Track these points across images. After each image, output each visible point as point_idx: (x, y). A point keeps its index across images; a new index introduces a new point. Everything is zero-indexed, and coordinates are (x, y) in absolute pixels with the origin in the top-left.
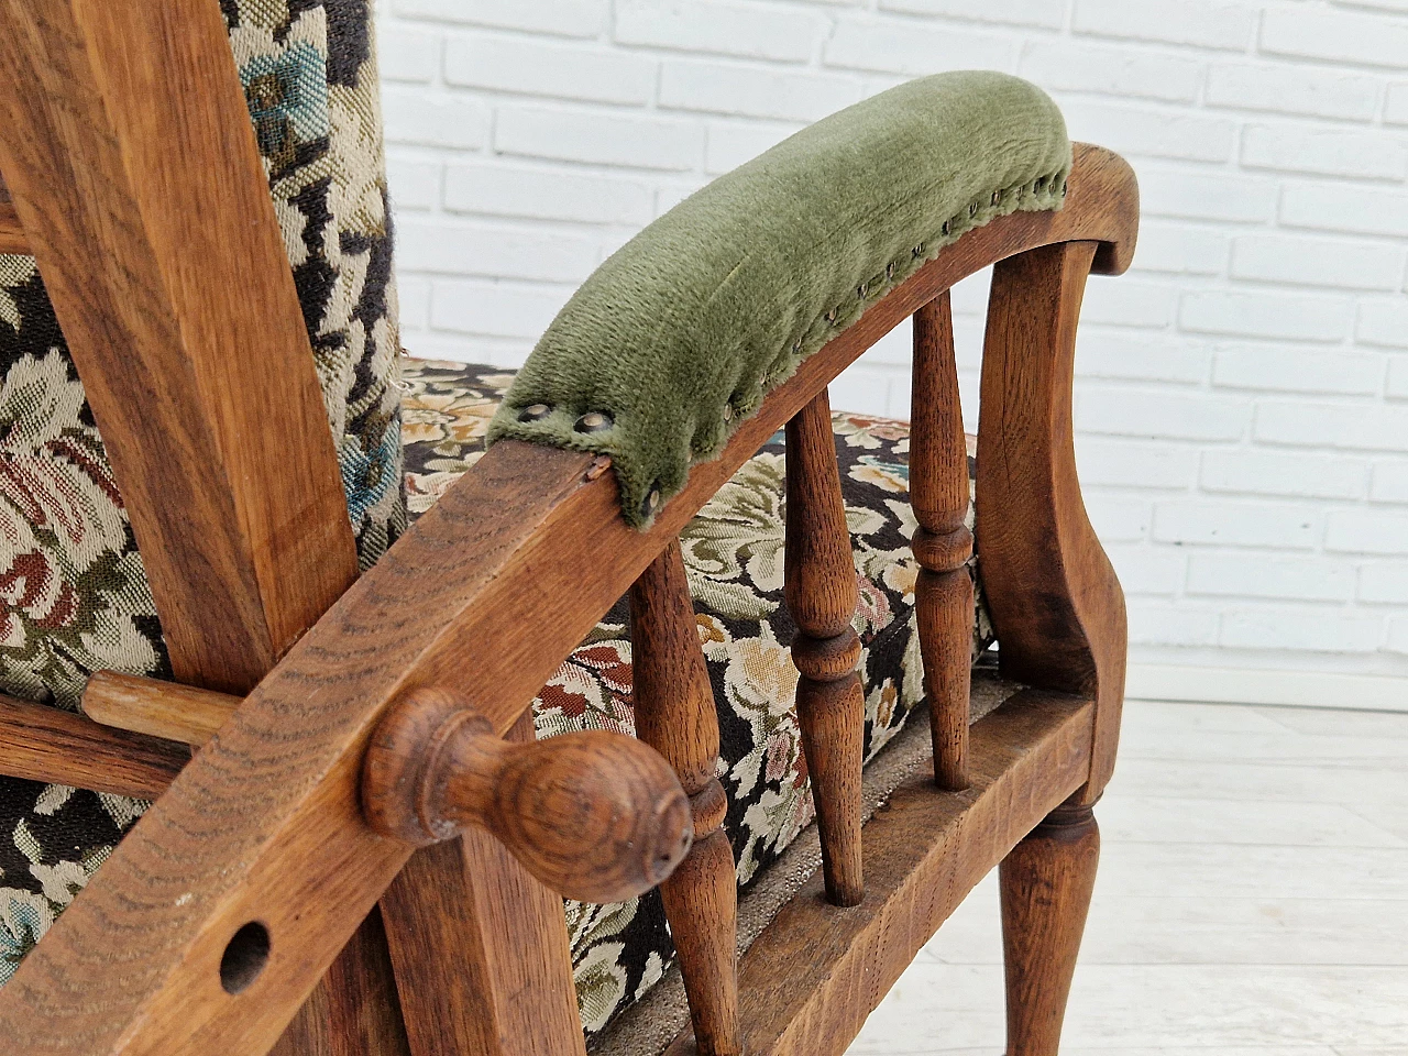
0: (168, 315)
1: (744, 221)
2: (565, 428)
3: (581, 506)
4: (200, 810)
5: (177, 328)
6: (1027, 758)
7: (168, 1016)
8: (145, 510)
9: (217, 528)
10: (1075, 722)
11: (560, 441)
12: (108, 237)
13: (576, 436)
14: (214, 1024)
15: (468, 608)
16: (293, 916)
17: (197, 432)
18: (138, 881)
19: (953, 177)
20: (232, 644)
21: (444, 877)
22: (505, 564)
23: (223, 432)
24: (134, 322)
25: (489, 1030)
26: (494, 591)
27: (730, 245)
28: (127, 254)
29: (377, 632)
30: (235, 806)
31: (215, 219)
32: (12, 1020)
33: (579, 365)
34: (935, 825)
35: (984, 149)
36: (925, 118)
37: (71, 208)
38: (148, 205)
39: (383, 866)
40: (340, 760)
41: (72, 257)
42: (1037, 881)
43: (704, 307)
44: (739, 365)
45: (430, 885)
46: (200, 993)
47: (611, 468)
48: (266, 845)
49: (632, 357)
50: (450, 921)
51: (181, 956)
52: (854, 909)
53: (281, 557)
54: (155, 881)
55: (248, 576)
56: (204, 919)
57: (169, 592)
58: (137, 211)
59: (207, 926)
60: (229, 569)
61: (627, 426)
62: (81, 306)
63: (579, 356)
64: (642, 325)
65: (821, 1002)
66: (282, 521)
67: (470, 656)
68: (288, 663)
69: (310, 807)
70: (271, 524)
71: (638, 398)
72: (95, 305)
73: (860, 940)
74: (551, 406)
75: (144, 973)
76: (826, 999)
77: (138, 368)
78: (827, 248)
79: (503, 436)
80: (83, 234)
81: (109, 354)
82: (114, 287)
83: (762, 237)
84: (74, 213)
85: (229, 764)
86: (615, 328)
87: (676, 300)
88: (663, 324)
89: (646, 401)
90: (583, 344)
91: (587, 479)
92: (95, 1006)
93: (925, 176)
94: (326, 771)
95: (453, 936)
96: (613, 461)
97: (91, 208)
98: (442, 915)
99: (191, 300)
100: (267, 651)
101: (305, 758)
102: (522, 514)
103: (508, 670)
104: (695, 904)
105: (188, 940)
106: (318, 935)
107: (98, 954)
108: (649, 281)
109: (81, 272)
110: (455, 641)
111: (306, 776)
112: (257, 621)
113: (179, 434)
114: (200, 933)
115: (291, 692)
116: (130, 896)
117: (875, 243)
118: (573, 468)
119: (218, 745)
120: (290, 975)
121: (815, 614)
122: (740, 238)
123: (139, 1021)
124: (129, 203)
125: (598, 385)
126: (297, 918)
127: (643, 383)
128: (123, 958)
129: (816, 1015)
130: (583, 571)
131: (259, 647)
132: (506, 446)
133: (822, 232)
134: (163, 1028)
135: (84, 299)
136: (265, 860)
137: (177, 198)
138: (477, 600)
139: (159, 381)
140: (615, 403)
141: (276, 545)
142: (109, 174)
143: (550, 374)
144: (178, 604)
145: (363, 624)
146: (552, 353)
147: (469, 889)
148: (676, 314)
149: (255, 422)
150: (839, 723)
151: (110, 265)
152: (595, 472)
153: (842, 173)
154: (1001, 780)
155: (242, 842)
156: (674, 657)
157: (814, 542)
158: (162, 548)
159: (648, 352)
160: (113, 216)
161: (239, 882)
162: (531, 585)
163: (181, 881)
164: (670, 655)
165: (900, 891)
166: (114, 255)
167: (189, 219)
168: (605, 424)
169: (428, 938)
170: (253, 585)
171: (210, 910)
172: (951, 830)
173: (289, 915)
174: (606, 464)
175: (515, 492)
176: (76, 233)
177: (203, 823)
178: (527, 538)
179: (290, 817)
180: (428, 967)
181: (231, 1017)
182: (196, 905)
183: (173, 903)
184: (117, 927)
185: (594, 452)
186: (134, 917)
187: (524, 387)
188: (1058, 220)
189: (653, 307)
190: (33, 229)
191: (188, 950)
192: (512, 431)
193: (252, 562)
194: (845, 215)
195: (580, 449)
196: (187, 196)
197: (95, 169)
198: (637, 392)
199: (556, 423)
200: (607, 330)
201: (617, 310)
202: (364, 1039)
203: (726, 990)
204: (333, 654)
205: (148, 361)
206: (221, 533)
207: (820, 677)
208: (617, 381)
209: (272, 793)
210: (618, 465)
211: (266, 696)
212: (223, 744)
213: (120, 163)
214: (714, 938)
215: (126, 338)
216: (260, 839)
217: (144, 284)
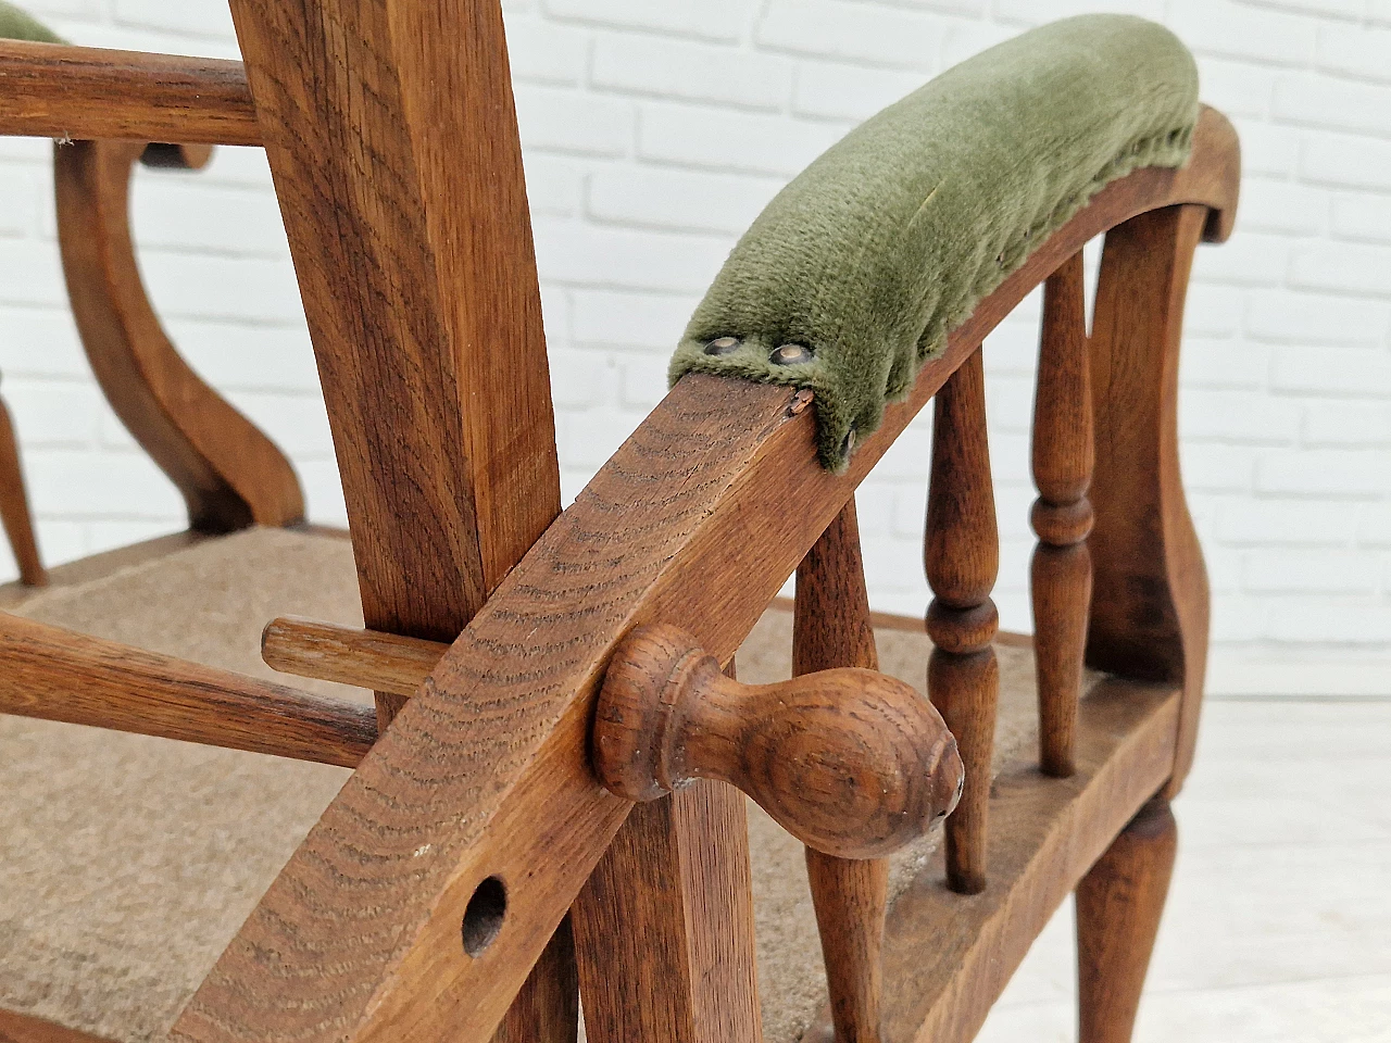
0: (415, 202)
1: (934, 145)
2: (760, 360)
3: (787, 442)
4: (426, 755)
5: (424, 218)
6: (1127, 745)
7: (416, 979)
8: (353, 431)
9: (436, 449)
10: (1165, 709)
11: (757, 373)
12: (357, 111)
13: (774, 369)
14: (455, 990)
15: (687, 545)
16: (527, 873)
17: (429, 340)
18: (368, 833)
19: (1117, 115)
20: (437, 582)
21: (645, 840)
22: (717, 499)
23: (457, 340)
24: (373, 213)
25: (681, 1008)
26: (710, 528)
27: (923, 168)
28: (376, 134)
29: (592, 569)
30: (465, 752)
31: (464, 98)
32: (244, 980)
33: (774, 293)
34: (1048, 812)
35: (1143, 89)
36: (1087, 52)
37: (316, 80)
38: (407, 76)
39: (606, 822)
40: (573, 703)
41: (309, 138)
42: (1114, 877)
43: (904, 233)
44: (936, 298)
45: (628, 852)
46: (444, 954)
47: (812, 404)
48: (507, 791)
49: (832, 284)
50: (647, 890)
51: (429, 911)
52: (977, 897)
53: (498, 486)
54: (386, 832)
55: (467, 504)
56: (449, 872)
57: (370, 525)
58: (397, 79)
59: (452, 879)
60: (445, 496)
61: (829, 358)
62: (311, 195)
63: (775, 284)
64: (841, 251)
65: (955, 994)
66: (501, 447)
67: (688, 599)
68: (497, 602)
69: (546, 753)
70: (491, 447)
71: (840, 328)
72: (328, 194)
73: (988, 929)
74: (740, 338)
75: (389, 930)
76: (959, 990)
77: (369, 266)
78: (1016, 178)
79: (688, 371)
80: (327, 111)
81: (337, 250)
82: (354, 171)
83: (953, 164)
84: (318, 87)
85: (448, 708)
86: (811, 253)
87: (875, 224)
88: (862, 250)
89: (848, 331)
90: (777, 271)
91: (790, 414)
92: (338, 966)
93: (1095, 111)
94: (560, 714)
95: (650, 906)
96: (816, 396)
97: (341, 79)
98: (638, 884)
99: (438, 188)
100: (478, 589)
101: (534, 701)
102: (728, 449)
103: (719, 617)
104: (848, 884)
105: (433, 895)
106: (547, 896)
107: (332, 910)
108: (843, 206)
109: (318, 157)
110: (676, 580)
111: (539, 719)
112: (470, 555)
113: (406, 343)
114: (446, 887)
115: (507, 633)
116: (360, 848)
117: (1053, 178)
118: (776, 401)
119: (434, 687)
120: (522, 938)
121: (957, 582)
122: (934, 162)
123: (390, 981)
124: (388, 71)
125: (795, 314)
126: (530, 875)
127: (845, 312)
128: (362, 914)
129: (951, 1005)
130: (784, 513)
131: (469, 586)
132: (695, 380)
133: (1009, 159)
134: (412, 991)
135: (316, 187)
136: (506, 808)
137: (433, 71)
138: (696, 538)
139: (392, 281)
140: (815, 334)
141: (495, 473)
142: (369, 36)
143: (740, 304)
144: (378, 540)
145: (574, 561)
146: (740, 282)
147: (673, 855)
148: (876, 240)
149: (484, 331)
150: (976, 699)
151: (354, 146)
152: (799, 407)
153: (1022, 103)
154: (1107, 767)
155: (480, 789)
156: (844, 617)
157: (961, 504)
158: (368, 475)
159: (850, 278)
160: (365, 86)
161: (482, 832)
162: (741, 525)
163: (417, 831)
164: (839, 614)
165: (1023, 879)
166: (359, 134)
167: (441, 96)
168: (803, 357)
169: (619, 910)
170: (470, 517)
171: (454, 863)
172: (1064, 816)
173: (524, 871)
174: (809, 397)
175: (715, 427)
176: (318, 108)
177: (429, 771)
178: (737, 471)
179: (528, 763)
180: (616, 942)
181: (468, 984)
182: (437, 857)
183: (411, 855)
184: (350, 881)
185: (795, 385)
186: (369, 870)
187: (709, 318)
188: (1180, 179)
189: (851, 232)
190: (266, 104)
191: (435, 905)
192: (699, 365)
193: (473, 490)
194: (1029, 145)
195: (779, 382)
196: (441, 67)
197: (353, 32)
198: (838, 321)
199: (750, 355)
200: (803, 256)
201: (812, 235)
202: (536, 1020)
203: (874, 977)
204: (547, 593)
205: (383, 259)
206: (441, 455)
207: (957, 650)
208: (816, 310)
209: (504, 738)
210: (820, 400)
211: (478, 636)
212: (440, 687)
213: (385, 24)
214: (866, 921)
215: (360, 230)
216: (499, 787)
217: (391, 168)
